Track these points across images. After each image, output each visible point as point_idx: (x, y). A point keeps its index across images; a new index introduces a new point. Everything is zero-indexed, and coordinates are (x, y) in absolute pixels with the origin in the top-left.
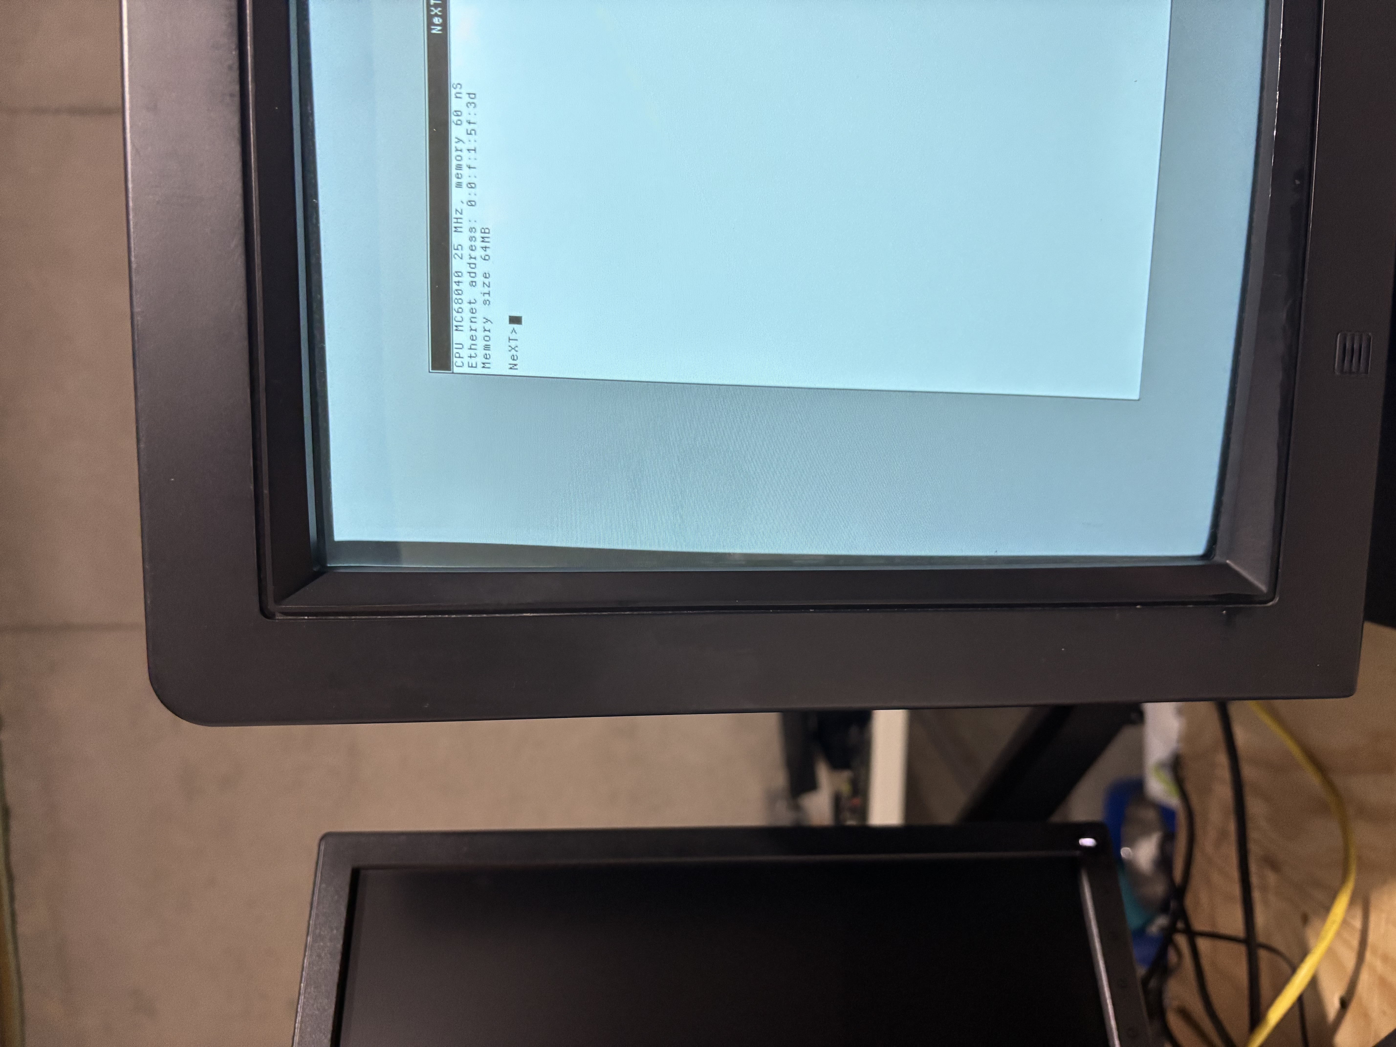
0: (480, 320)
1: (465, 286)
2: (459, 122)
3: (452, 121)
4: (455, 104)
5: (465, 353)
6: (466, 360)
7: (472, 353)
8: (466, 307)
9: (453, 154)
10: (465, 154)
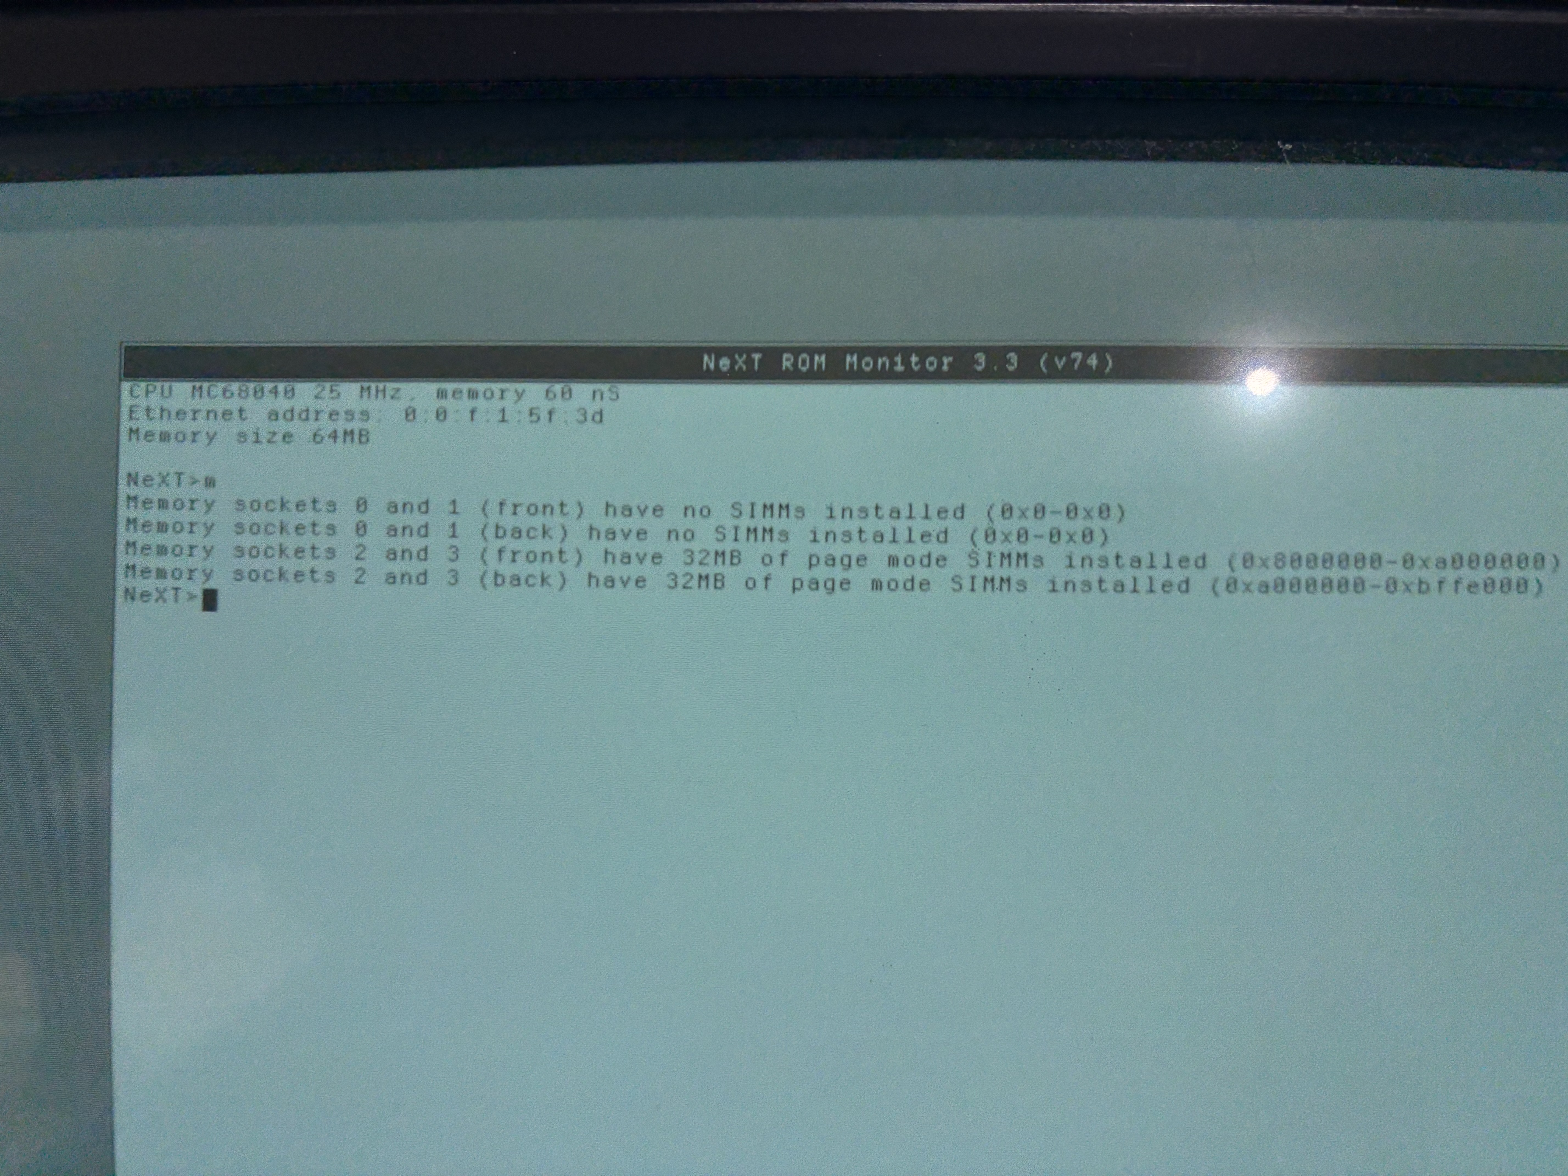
0: (212, 426)
1: (268, 402)
2: (551, 395)
3: (553, 384)
4: (582, 390)
5: (155, 400)
6: (142, 402)
7: (156, 413)
8: (234, 404)
9: (496, 387)
10: (496, 404)
